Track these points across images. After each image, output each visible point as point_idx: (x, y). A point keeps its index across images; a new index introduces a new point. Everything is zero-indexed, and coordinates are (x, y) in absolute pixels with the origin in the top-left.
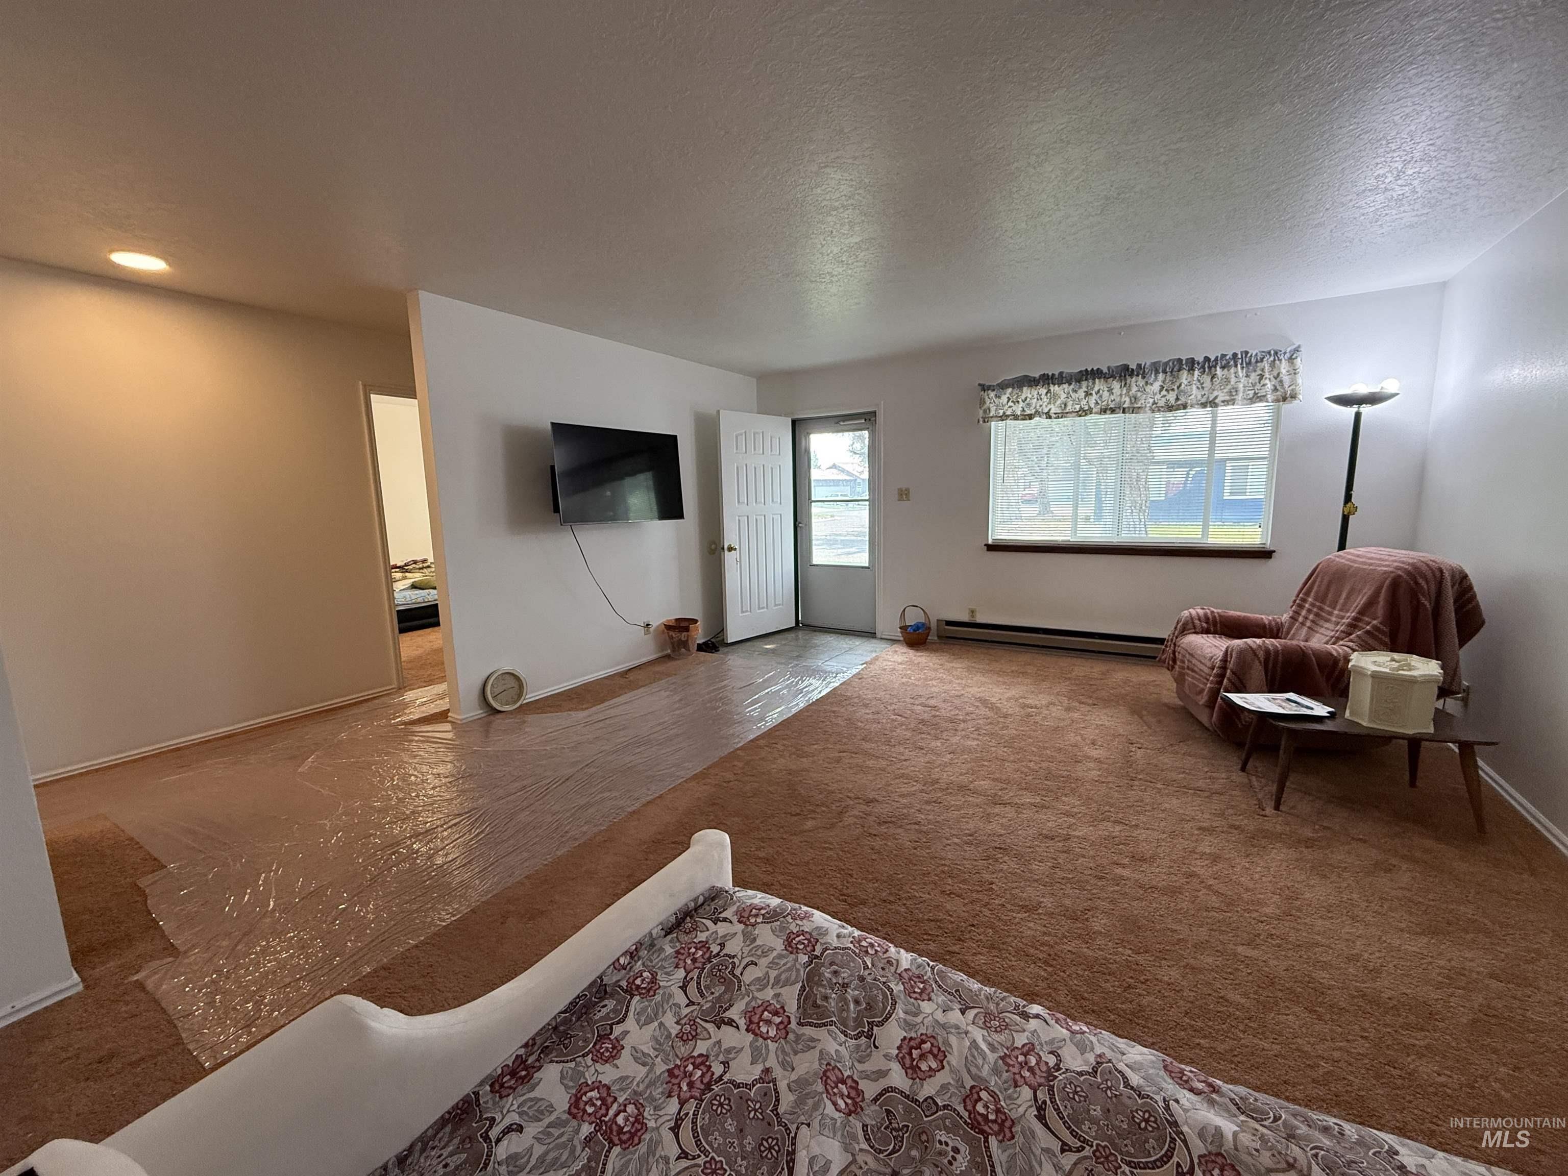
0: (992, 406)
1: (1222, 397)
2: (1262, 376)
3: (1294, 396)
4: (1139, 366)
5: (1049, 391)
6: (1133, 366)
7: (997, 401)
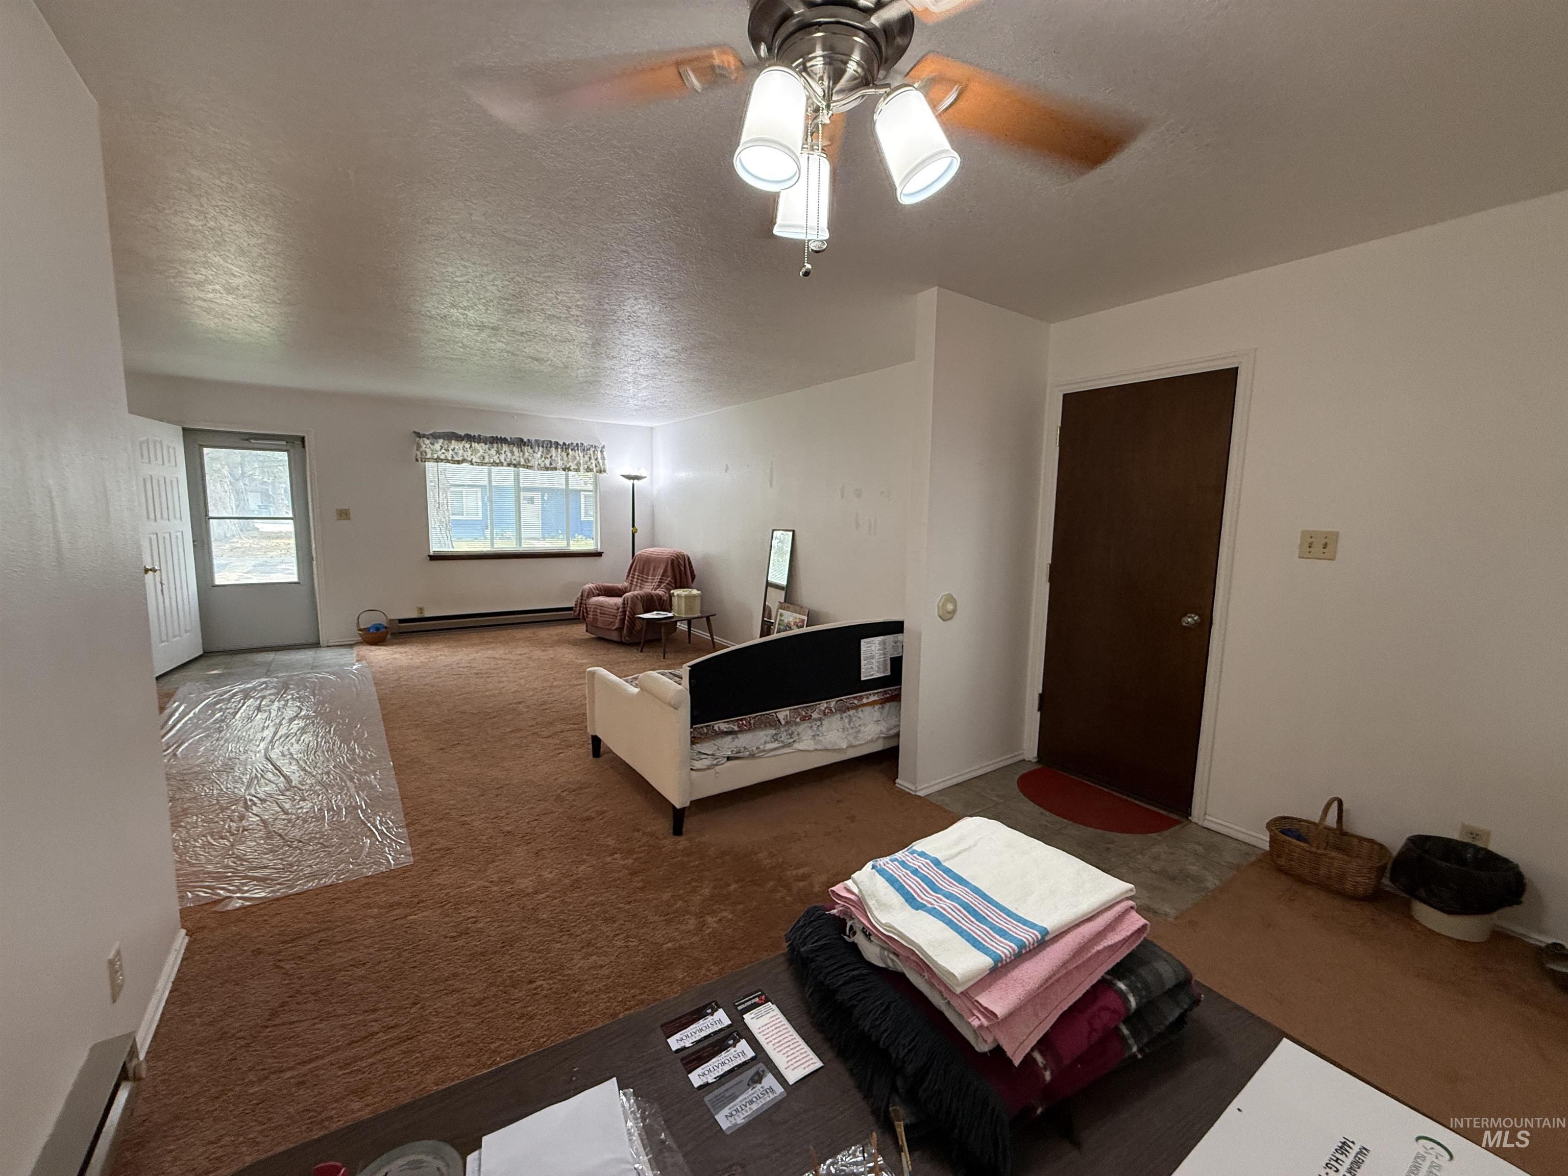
0: (427, 450)
1: (573, 467)
2: (590, 458)
3: (605, 471)
4: (529, 440)
5: (471, 447)
6: (525, 440)
7: (431, 446)
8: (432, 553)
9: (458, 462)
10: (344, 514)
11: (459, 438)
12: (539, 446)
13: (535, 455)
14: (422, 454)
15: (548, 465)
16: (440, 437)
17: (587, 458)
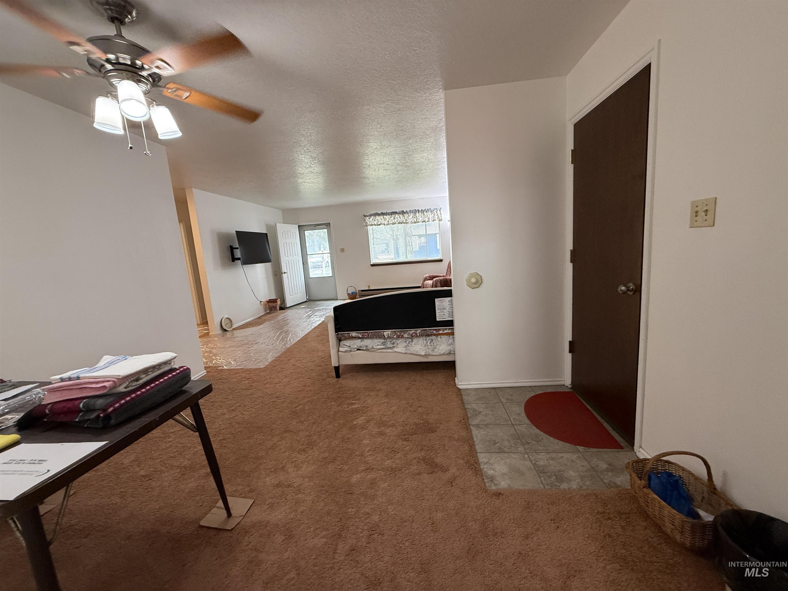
0: (368, 222)
1: (427, 220)
2: (434, 215)
3: (442, 220)
4: (406, 211)
5: (384, 217)
6: (405, 211)
7: (369, 220)
8: (372, 264)
9: (379, 225)
10: (342, 250)
11: (379, 215)
12: (411, 213)
13: (409, 217)
14: (366, 223)
15: (415, 221)
16: (372, 216)
17: (433, 215)
